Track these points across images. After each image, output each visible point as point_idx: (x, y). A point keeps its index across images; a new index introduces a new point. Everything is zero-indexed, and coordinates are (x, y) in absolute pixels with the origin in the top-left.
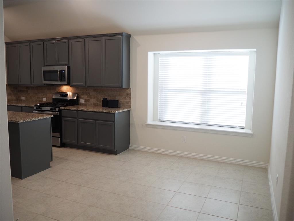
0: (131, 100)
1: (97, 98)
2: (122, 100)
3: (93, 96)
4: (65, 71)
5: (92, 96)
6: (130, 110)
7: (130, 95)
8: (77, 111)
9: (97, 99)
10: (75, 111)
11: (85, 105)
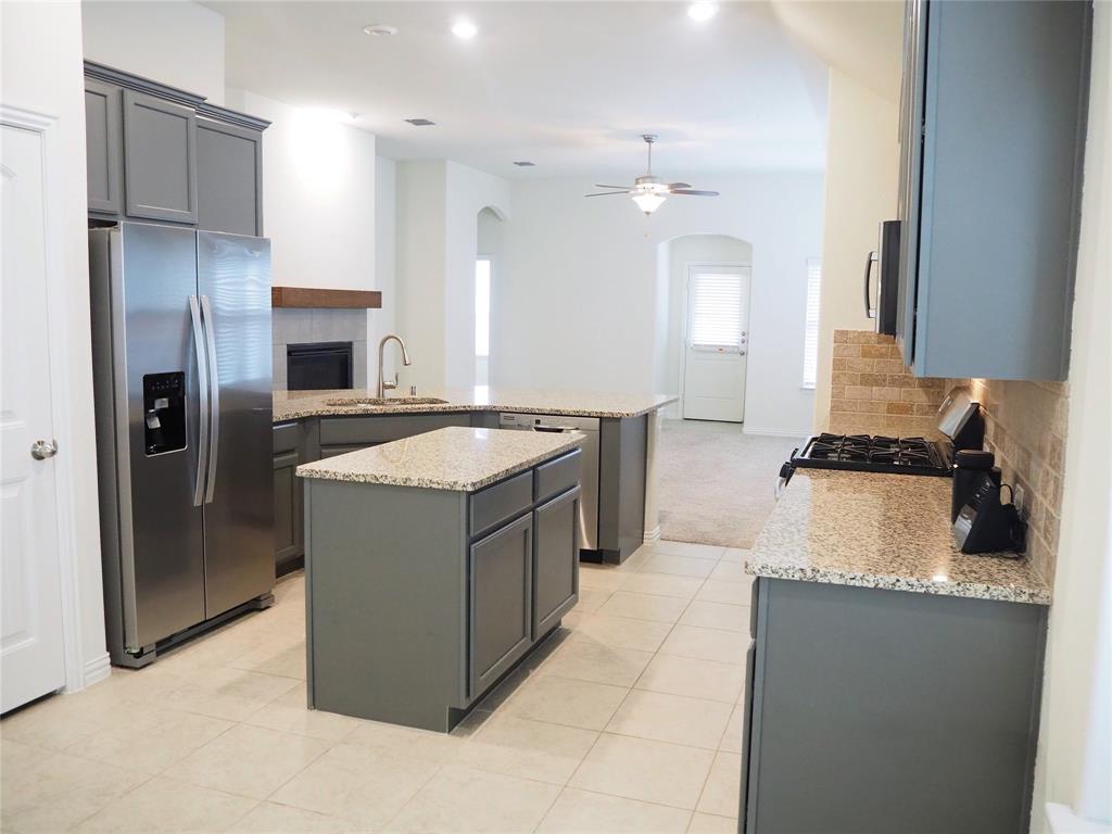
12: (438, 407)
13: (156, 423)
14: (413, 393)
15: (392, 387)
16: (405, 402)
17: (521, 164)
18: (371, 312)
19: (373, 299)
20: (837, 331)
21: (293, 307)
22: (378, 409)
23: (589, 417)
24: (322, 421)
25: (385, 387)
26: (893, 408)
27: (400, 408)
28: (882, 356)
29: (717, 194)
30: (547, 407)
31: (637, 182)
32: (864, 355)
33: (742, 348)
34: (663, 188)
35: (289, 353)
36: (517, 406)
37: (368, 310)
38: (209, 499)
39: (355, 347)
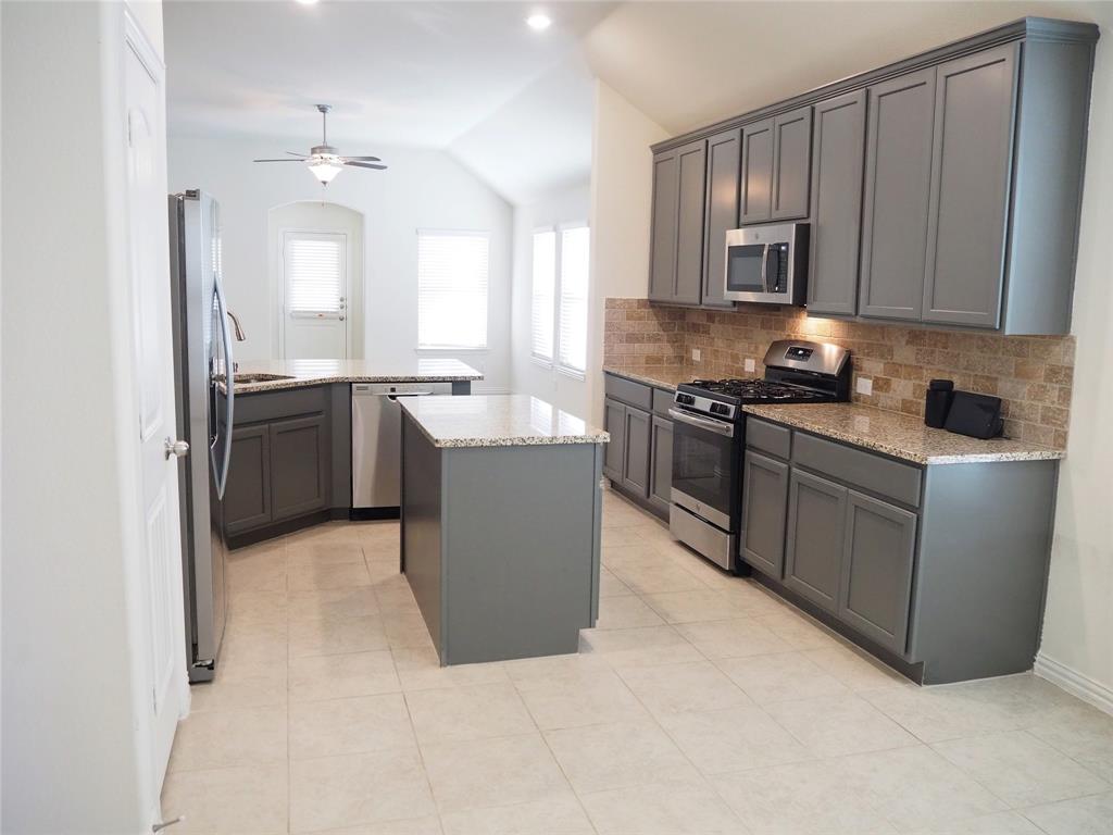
0: (1069, 405)
1: (921, 379)
2: (1026, 402)
3: (905, 366)
4: (787, 244)
5: (901, 365)
6: (1058, 460)
7: (1069, 377)
8: (792, 429)
9: (917, 382)
10: (786, 430)
11: (872, 405)
20: (608, 299)
26: (650, 360)
28: (640, 319)
29: (385, 167)
30: (402, 374)
31: (314, 151)
32: (628, 319)
33: (342, 313)
34: (338, 160)
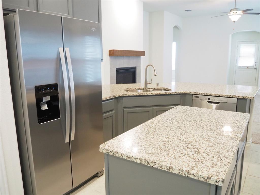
12: (168, 92)
13: (45, 107)
14: (157, 85)
15: (150, 83)
16: (154, 90)
17: (187, 11)
18: (142, 57)
19: (142, 53)
21: (118, 56)
22: (146, 93)
23: (233, 98)
24: (124, 98)
25: (147, 83)
27: (154, 93)
30: (213, 93)
31: (231, 11)
33: (255, 67)
34: (240, 12)
35: (117, 71)
36: (200, 93)
37: (141, 57)
38: (73, 138)
39: (137, 68)
